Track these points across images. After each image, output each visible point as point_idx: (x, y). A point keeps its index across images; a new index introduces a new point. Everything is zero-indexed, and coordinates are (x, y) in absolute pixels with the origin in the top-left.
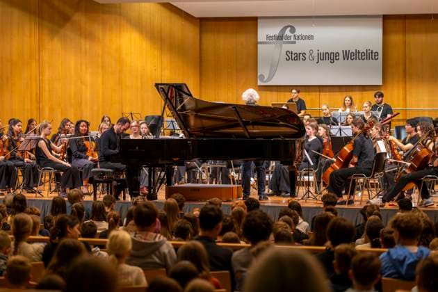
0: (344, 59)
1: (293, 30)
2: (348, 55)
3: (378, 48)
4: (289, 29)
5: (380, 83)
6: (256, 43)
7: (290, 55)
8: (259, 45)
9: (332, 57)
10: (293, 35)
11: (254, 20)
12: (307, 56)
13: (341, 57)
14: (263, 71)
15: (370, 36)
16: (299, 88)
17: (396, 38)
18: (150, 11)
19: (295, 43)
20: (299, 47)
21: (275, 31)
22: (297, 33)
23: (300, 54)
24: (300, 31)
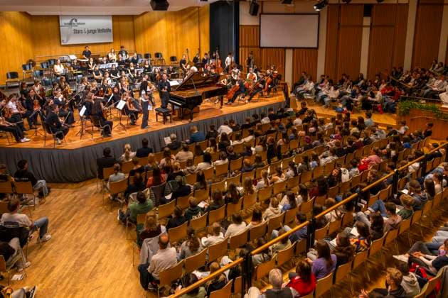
1: (76, 21)
2: (100, 31)
3: (110, 27)
4: (74, 20)
5: (112, 41)
6: (59, 26)
7: (76, 31)
8: (61, 28)
9: (93, 32)
10: (76, 23)
11: (58, 16)
12: (83, 31)
13: (97, 31)
14: (63, 38)
15: (108, 23)
16: (87, 45)
17: (116, 23)
18: (14, 15)
19: (77, 26)
20: (80, 27)
21: (68, 21)
22: (78, 22)
23: (80, 31)
24: (79, 21)
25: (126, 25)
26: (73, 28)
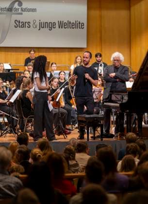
0: (59, 27)
1: (20, 4)
2: (62, 25)
3: (84, 20)
4: (17, 3)
7: (18, 23)
9: (50, 26)
10: (20, 8)
12: (31, 25)
13: (57, 26)
19: (22, 14)
20: (25, 17)
23: (25, 23)
25: (115, 17)
26: (15, 17)
